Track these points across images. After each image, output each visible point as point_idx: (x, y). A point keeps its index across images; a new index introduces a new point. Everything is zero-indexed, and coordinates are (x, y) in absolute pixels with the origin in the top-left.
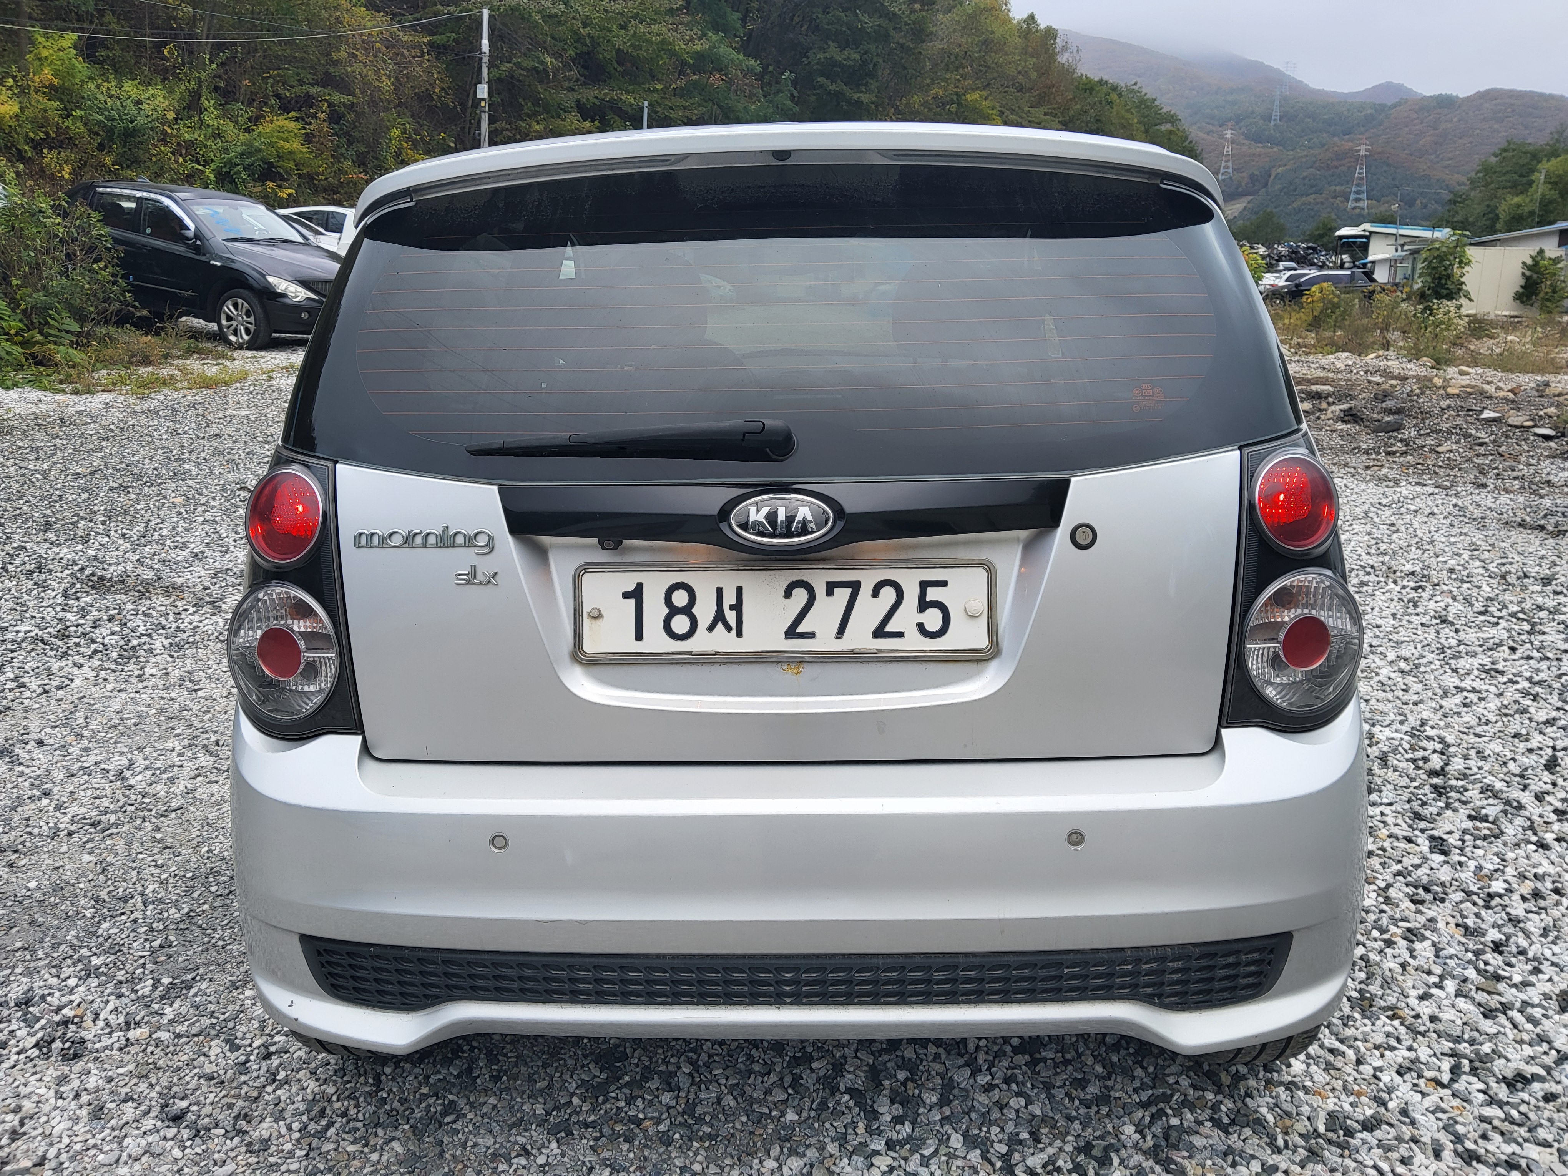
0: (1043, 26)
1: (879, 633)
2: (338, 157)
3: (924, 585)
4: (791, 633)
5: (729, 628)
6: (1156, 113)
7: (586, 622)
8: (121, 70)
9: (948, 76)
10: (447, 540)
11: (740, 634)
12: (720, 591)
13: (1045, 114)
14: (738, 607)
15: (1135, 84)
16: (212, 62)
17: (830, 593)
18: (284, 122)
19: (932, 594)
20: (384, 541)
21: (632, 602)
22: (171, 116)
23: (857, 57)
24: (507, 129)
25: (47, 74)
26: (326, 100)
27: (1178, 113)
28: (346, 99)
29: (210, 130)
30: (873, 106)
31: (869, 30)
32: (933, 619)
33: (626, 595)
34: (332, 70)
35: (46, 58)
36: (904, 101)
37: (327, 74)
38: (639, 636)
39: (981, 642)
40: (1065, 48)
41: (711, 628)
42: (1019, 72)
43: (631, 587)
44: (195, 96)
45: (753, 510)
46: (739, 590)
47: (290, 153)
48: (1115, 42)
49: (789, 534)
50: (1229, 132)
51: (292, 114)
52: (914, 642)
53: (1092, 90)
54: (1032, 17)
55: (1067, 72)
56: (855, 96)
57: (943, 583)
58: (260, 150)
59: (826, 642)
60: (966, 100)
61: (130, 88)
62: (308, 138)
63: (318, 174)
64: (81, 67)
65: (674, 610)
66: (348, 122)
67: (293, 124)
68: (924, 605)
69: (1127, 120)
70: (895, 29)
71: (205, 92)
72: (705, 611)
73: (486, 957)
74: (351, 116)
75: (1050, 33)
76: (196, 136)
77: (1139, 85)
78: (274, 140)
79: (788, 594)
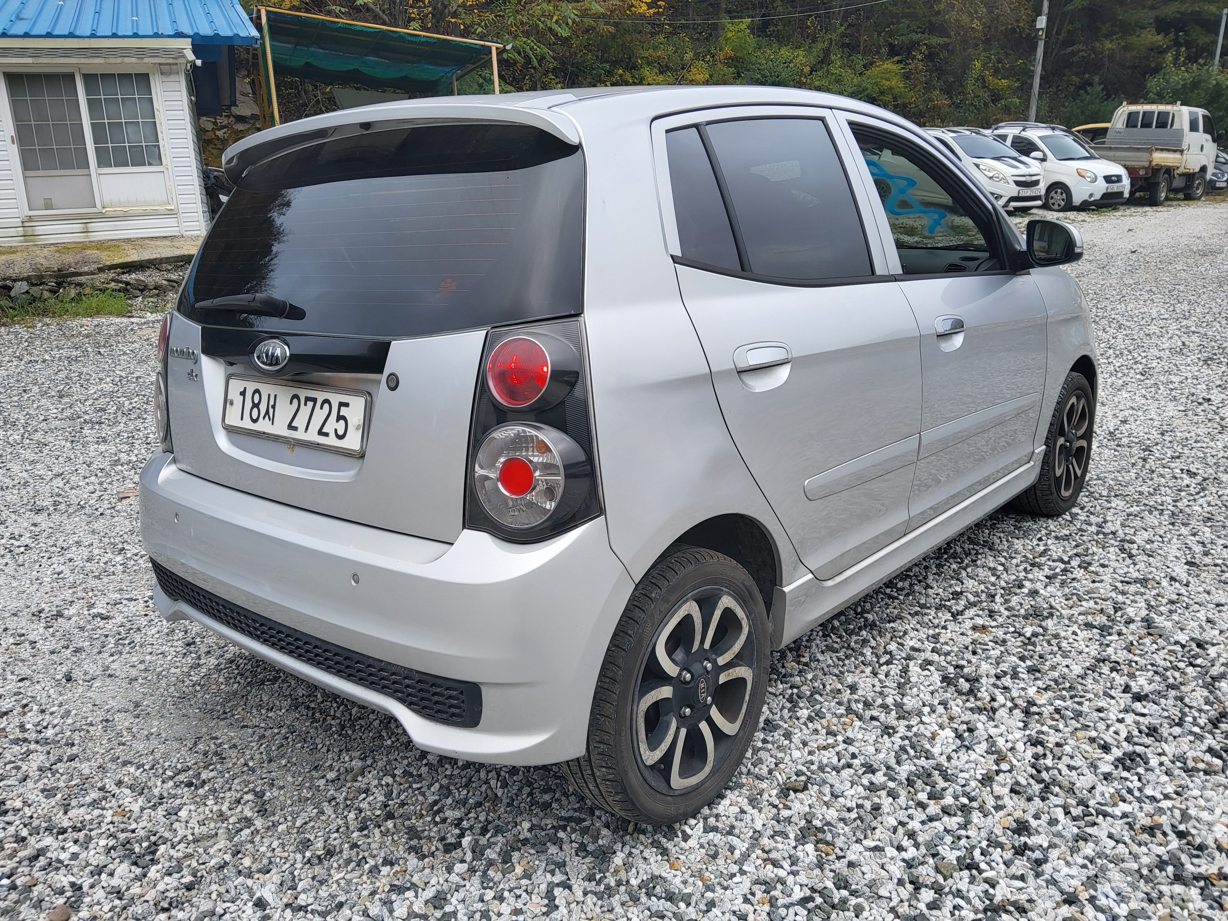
1: (321, 432)
2: (928, 87)
3: (341, 404)
4: (290, 427)
5: (270, 419)
7: (228, 406)
8: (782, 39)
11: (273, 423)
12: (269, 395)
14: (274, 407)
16: (842, 25)
17: (306, 404)
18: (890, 66)
19: (343, 411)
21: (242, 397)
22: (807, 69)
24: (1083, 50)
25: (728, 50)
26: (925, 44)
28: (941, 41)
29: (833, 77)
32: (341, 426)
33: (241, 393)
34: (933, 19)
35: (730, 38)
37: (931, 23)
38: (242, 419)
41: (264, 418)
43: (243, 389)
44: (827, 52)
46: (276, 396)
47: (891, 88)
51: (896, 58)
52: (332, 441)
57: (346, 405)
58: (867, 89)
59: (302, 435)
61: (785, 52)
62: (907, 77)
63: (910, 104)
64: (751, 40)
65: (254, 405)
66: (941, 59)
67: (895, 67)
68: (340, 418)
71: (834, 48)
72: (263, 407)
74: (944, 54)
76: (823, 83)
78: (878, 80)
79: (291, 403)
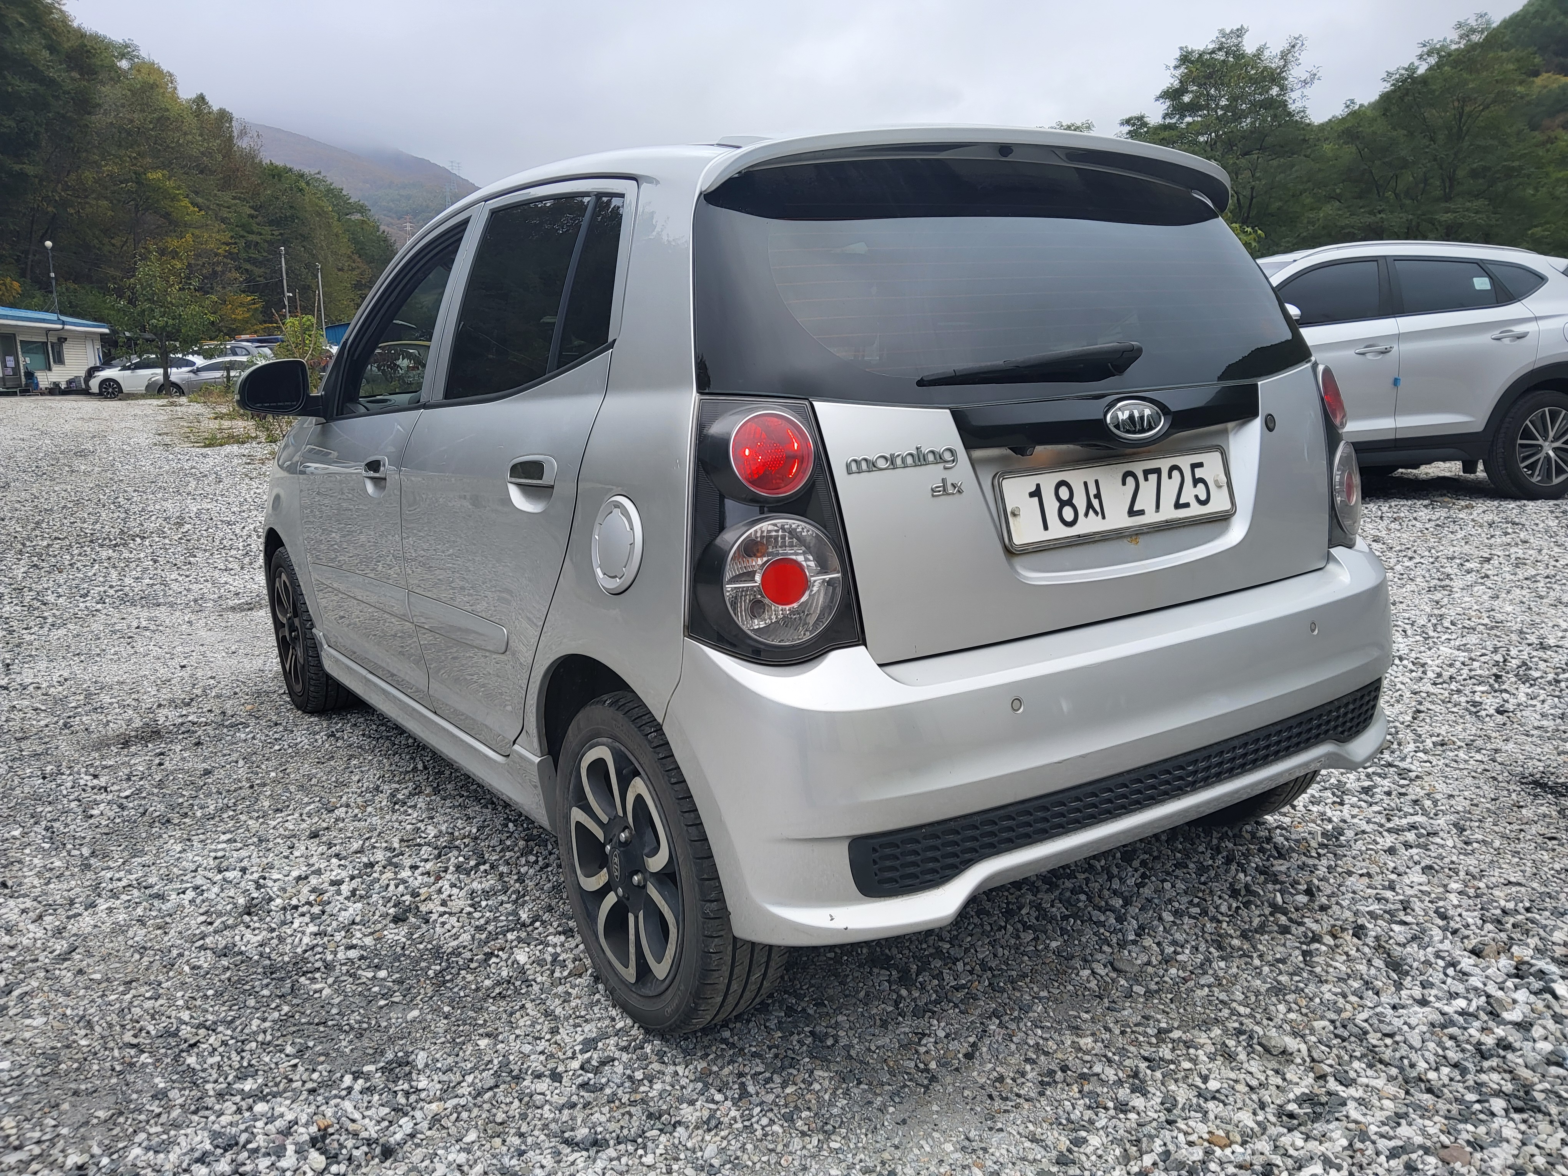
0: (215, 108)
1: (1178, 506)
3: (1194, 466)
4: (1132, 512)
5: (1096, 513)
6: (345, 202)
7: (1011, 519)
9: (122, 152)
10: (919, 459)
11: (1104, 517)
12: (1086, 484)
13: (234, 198)
14: (1098, 496)
15: (319, 173)
17: (1146, 479)
19: (1199, 473)
20: (872, 466)
21: (1036, 499)
23: (13, 125)
27: (366, 203)
30: (37, 180)
31: (24, 94)
32: (1201, 490)
33: (1032, 495)
36: (73, 176)
38: (1046, 528)
39: (1227, 506)
40: (243, 133)
41: (1086, 515)
42: (203, 153)
43: (1033, 489)
45: (1120, 414)
46: (1097, 482)
48: (279, 130)
49: (1143, 431)
50: (408, 224)
52: (1196, 510)
53: (280, 176)
54: (201, 99)
55: (250, 157)
56: (17, 167)
57: (1200, 465)
59: (1151, 517)
60: (147, 179)
65: (1063, 504)
68: (1196, 481)
69: (321, 207)
70: (53, 96)
72: (1080, 502)
73: (1011, 809)
75: (224, 116)
77: (323, 174)
79: (1124, 483)
